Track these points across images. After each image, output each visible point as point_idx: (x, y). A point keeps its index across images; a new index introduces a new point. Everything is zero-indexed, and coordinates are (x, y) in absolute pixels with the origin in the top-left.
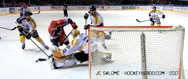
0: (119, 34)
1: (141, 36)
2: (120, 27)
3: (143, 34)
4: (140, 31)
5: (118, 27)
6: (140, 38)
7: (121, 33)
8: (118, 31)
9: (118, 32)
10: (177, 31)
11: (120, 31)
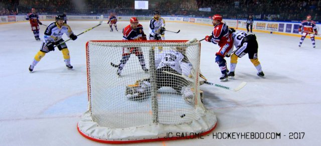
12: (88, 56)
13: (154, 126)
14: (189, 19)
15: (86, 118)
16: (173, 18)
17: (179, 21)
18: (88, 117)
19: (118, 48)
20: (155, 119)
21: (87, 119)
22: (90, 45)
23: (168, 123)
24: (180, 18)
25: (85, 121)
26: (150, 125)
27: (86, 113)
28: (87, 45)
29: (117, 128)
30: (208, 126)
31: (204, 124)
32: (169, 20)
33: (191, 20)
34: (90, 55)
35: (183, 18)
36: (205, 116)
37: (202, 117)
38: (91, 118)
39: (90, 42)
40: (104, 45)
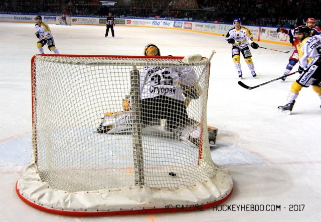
0: (89, 69)
1: (132, 74)
2: (93, 56)
3: (136, 70)
4: (130, 64)
5: (89, 56)
6: (129, 78)
7: (93, 68)
8: (89, 64)
9: (88, 66)
10: (196, 66)
11: (92, 64)
12: (35, 78)
13: (136, 190)
14: (183, 23)
15: (29, 176)
16: (158, 21)
17: (167, 26)
18: (33, 173)
19: (81, 67)
20: (138, 179)
21: (33, 177)
22: (37, 62)
23: (157, 186)
24: (168, 21)
25: (28, 179)
26: (131, 188)
27: (30, 167)
28: (33, 60)
29: (78, 190)
30: (220, 193)
31: (213, 189)
32: (151, 25)
33: (187, 26)
34: (37, 77)
35: (173, 22)
36: (215, 176)
37: (211, 178)
38: (38, 176)
39: (37, 57)
40: (59, 62)
